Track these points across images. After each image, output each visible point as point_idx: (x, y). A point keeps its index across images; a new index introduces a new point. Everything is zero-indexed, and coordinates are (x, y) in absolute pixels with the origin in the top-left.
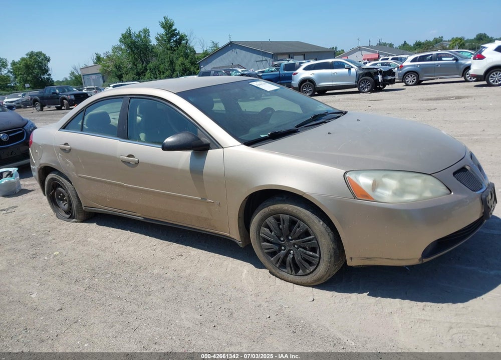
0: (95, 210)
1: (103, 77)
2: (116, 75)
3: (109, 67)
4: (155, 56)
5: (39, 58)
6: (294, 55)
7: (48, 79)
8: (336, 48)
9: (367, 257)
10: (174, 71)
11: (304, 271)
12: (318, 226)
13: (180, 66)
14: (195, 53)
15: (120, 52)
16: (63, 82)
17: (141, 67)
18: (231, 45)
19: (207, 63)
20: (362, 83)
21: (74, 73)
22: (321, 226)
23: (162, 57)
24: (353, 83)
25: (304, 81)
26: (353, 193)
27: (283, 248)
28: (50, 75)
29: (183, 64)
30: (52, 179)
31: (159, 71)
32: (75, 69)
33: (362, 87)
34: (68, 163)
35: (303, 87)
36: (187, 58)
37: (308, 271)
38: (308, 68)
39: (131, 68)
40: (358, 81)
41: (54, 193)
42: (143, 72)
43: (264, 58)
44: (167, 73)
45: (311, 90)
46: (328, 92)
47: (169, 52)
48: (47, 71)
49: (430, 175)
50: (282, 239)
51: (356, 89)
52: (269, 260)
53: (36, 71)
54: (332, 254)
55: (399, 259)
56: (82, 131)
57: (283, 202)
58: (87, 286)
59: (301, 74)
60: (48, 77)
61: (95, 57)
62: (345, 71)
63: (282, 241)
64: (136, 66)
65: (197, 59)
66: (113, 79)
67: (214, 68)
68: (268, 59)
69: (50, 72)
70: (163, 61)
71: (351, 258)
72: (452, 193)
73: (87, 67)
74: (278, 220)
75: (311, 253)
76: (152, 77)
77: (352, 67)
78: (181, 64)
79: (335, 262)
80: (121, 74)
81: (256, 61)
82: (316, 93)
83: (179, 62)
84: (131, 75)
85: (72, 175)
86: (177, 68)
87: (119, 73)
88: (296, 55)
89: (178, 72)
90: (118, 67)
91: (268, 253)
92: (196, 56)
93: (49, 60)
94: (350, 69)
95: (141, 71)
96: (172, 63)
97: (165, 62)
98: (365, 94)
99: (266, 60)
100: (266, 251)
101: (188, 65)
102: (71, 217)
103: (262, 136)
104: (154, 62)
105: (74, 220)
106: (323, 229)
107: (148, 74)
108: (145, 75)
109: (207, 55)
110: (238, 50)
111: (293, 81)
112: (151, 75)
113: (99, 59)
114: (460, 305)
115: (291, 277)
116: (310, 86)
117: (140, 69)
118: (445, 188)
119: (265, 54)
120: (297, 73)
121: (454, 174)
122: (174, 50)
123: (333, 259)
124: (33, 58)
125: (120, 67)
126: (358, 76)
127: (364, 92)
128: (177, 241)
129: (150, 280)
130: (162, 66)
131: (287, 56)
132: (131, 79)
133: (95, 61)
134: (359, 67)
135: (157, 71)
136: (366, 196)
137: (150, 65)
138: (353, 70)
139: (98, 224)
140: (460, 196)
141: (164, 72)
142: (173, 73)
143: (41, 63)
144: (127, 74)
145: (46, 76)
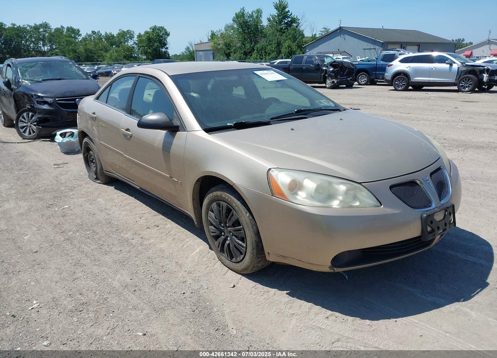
0: (111, 175)
1: (213, 54)
2: (225, 53)
3: (219, 44)
4: (264, 37)
5: (161, 32)
6: (407, 45)
7: (165, 52)
8: (463, 40)
9: (282, 255)
10: (280, 52)
11: (236, 259)
12: (244, 217)
13: (286, 49)
14: (304, 37)
15: (232, 31)
16: (180, 55)
17: (249, 47)
18: (341, 31)
19: (314, 47)
20: (464, 81)
21: (189, 48)
22: (246, 218)
23: (271, 38)
24: (452, 80)
25: (398, 74)
26: (271, 190)
27: (223, 233)
28: (167, 48)
29: (289, 47)
30: (86, 142)
31: (265, 52)
32: (191, 45)
33: (462, 86)
34: (94, 130)
35: (396, 79)
36: (294, 42)
37: (239, 259)
38: (404, 61)
39: (240, 48)
40: (459, 79)
41: (87, 155)
42: (250, 52)
43: (372, 46)
44: (273, 55)
45: (404, 85)
46: (424, 88)
47: (278, 34)
48: (166, 45)
49: (360, 183)
50: (222, 225)
51: (456, 88)
52: (214, 243)
53: (156, 44)
54: (254, 246)
55: (309, 263)
56: (106, 103)
57: (222, 190)
58: (67, 237)
59: (396, 66)
60: (165, 50)
61: (210, 34)
62: (445, 66)
63: (222, 227)
64: (244, 45)
65: (305, 42)
66: (222, 57)
67: (318, 53)
68: (377, 47)
69: (167, 46)
70: (271, 43)
71: (269, 253)
72: (382, 206)
73: (202, 43)
74: (219, 205)
75: (240, 242)
76: (258, 58)
77: (454, 63)
78: (288, 46)
79: (257, 255)
80: (230, 53)
81: (364, 49)
82: (410, 88)
83: (286, 44)
84: (238, 55)
85: (96, 140)
86: (283, 50)
87: (228, 51)
88: (409, 45)
89: (283, 55)
90: (228, 45)
91: (213, 236)
92: (304, 39)
93: (168, 35)
94: (451, 65)
95: (249, 51)
96: (279, 44)
97: (272, 44)
98: (464, 94)
99: (375, 49)
100: (212, 234)
101: (294, 47)
102: (97, 179)
103: (228, 124)
104: (262, 43)
105: (99, 181)
106: (248, 221)
107: (254, 54)
108: (251, 55)
109: (315, 39)
110: (347, 37)
111: (387, 73)
112: (257, 56)
113: (213, 35)
114: (368, 322)
115: (228, 262)
116: (403, 80)
117: (248, 49)
118: (376, 200)
119: (374, 42)
120: (392, 65)
121: (391, 187)
122: (284, 33)
123: (255, 251)
124: (155, 32)
125: (229, 45)
126: (460, 73)
127: (463, 92)
128: (164, 214)
129: (117, 242)
130: (269, 47)
131: (399, 46)
132: (238, 58)
133: (210, 38)
134: (462, 63)
135: (263, 51)
136: (282, 195)
137: (258, 45)
138: (455, 66)
139: (115, 188)
140: (389, 211)
141: (269, 54)
142: (279, 55)
143: (161, 37)
144: (235, 53)
145: (164, 50)
